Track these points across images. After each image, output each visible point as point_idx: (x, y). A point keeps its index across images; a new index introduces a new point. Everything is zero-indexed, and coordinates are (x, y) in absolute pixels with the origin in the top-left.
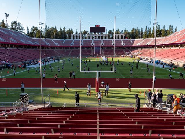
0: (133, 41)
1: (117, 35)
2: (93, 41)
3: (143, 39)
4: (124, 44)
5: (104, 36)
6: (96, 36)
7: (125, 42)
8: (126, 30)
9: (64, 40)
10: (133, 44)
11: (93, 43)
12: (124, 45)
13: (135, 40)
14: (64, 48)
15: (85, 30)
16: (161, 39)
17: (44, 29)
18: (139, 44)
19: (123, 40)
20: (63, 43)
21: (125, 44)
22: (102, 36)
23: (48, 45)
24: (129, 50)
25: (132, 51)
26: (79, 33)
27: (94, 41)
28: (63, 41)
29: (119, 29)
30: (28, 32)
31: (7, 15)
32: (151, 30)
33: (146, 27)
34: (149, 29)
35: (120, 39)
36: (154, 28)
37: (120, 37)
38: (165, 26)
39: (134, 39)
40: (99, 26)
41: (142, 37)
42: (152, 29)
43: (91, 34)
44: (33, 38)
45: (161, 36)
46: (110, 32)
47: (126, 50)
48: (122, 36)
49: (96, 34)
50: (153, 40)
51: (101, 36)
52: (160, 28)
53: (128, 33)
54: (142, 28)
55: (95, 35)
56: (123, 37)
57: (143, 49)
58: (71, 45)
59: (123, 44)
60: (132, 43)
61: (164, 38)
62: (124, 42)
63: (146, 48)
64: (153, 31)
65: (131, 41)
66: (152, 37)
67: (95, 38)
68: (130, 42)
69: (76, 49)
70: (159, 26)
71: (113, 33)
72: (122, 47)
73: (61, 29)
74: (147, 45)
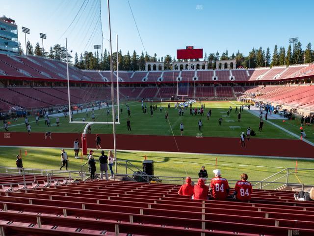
0: (251, 73)
1: (223, 62)
2: (180, 74)
3: (268, 68)
4: (234, 77)
5: (201, 64)
6: (187, 65)
7: (237, 75)
8: (240, 53)
9: (134, 73)
10: (249, 77)
11: (180, 76)
12: (232, 80)
13: (254, 71)
14: (131, 86)
15: (168, 56)
16: (302, 68)
17: (102, 55)
18: (261, 78)
19: (232, 71)
20: (131, 77)
21: (236, 78)
22: (198, 65)
23: (106, 80)
24: (243, 88)
25: (246, 89)
26: (159, 60)
27: (182, 72)
28: (132, 73)
29: (227, 52)
30: (77, 61)
31: (43, 36)
32: (284, 51)
33: (276, 46)
34: (281, 49)
35: (228, 69)
36: (290, 48)
37: (229, 66)
38: (310, 44)
39: (253, 69)
40: (193, 47)
41: (268, 65)
42: (287, 50)
43: (179, 61)
44: (83, 71)
45: (302, 63)
46: (212, 57)
47: (237, 88)
48: (232, 64)
49: (187, 61)
50: (287, 69)
51: (195, 64)
52: (301, 47)
53: (243, 59)
54: (268, 49)
55: (187, 63)
56: (234, 66)
57: (267, 86)
58: (143, 81)
59: (231, 77)
60: (249, 75)
61: (307, 65)
62: (233, 75)
63: (273, 84)
64: (289, 53)
65: (247, 72)
66: (287, 64)
67: (186, 68)
68: (246, 74)
69: (152, 87)
70: (299, 43)
71: (216, 59)
72: (231, 83)
73: (128, 55)
74: (274, 79)
